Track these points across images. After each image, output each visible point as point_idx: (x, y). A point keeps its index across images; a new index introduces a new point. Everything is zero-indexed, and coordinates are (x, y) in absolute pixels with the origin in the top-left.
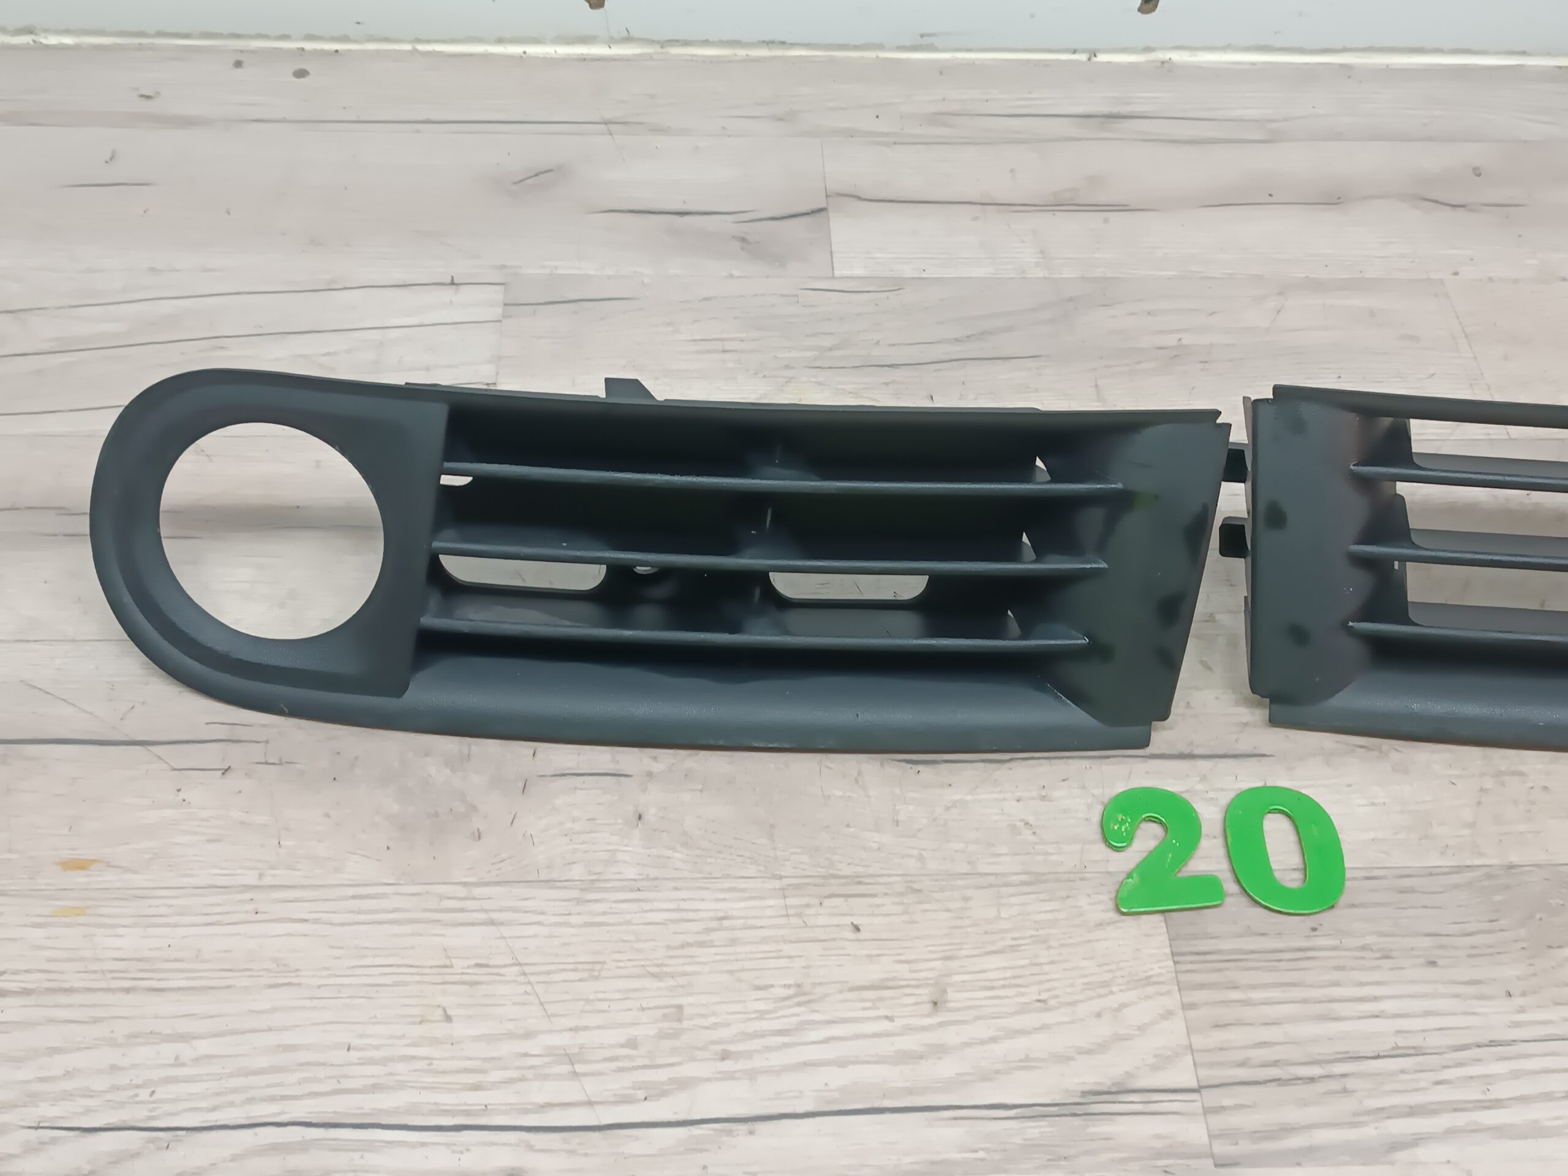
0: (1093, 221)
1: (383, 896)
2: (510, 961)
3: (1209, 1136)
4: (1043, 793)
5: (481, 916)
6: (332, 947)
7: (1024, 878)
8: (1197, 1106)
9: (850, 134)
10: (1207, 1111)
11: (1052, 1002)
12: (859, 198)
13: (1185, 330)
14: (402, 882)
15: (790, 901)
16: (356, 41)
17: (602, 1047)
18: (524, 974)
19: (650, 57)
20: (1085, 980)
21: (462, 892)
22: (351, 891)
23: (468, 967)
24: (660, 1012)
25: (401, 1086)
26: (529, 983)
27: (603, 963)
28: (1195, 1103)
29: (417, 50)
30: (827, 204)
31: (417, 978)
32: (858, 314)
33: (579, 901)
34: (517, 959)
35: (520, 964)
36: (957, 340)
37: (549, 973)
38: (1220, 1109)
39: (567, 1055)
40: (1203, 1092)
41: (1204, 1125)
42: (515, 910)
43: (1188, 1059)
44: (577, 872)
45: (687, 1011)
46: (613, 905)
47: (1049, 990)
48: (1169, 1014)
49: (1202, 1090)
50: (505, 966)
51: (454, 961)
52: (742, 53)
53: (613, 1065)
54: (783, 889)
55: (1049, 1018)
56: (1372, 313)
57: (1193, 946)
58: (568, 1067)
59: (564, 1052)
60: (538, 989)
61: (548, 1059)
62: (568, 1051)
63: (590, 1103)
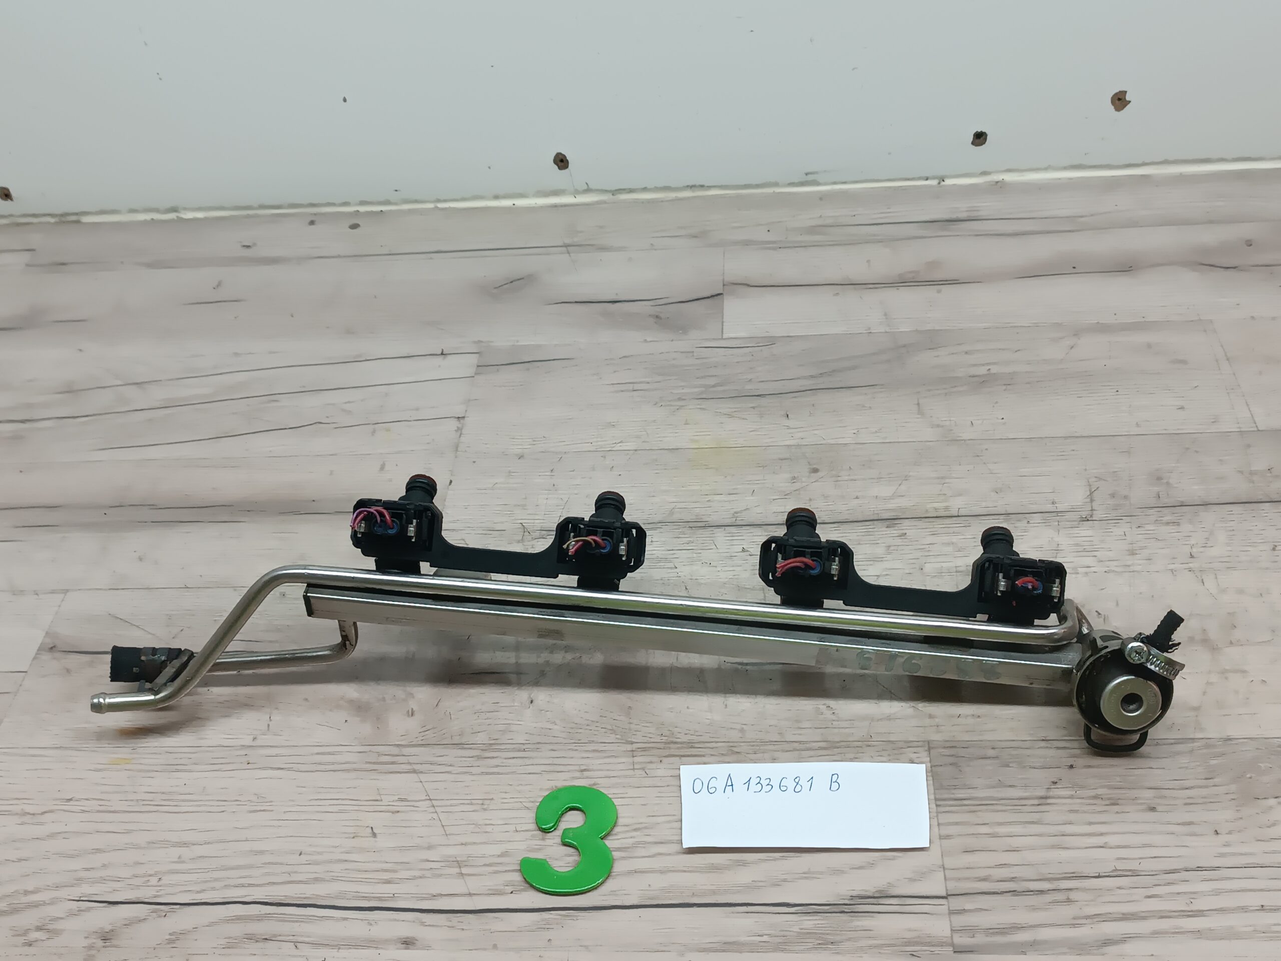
0: (929, 292)
1: (339, 753)
2: (425, 798)
3: (951, 930)
5: (406, 767)
7: (822, 744)
8: (945, 909)
9: (747, 243)
10: (951, 913)
12: (748, 285)
13: (994, 363)
14: (353, 744)
15: (637, 759)
16: (396, 204)
17: (483, 856)
18: (433, 806)
19: (604, 202)
21: (395, 751)
22: (316, 750)
23: (393, 801)
24: (530, 834)
25: (334, 879)
26: (436, 812)
27: (492, 799)
28: (943, 907)
29: (438, 207)
30: (723, 290)
31: (356, 808)
32: (738, 362)
33: (479, 757)
34: (429, 796)
35: (430, 800)
36: (812, 377)
37: (451, 805)
38: (963, 911)
39: (457, 861)
40: (951, 899)
41: (949, 922)
42: (432, 763)
43: (941, 875)
44: (481, 738)
46: (505, 761)
49: (949, 897)
50: (419, 801)
51: (383, 797)
52: (672, 195)
53: (491, 869)
54: (632, 751)
56: (1149, 346)
57: (953, 794)
58: (457, 870)
59: (455, 859)
60: (442, 816)
61: (443, 864)
62: (458, 859)
63: (470, 895)
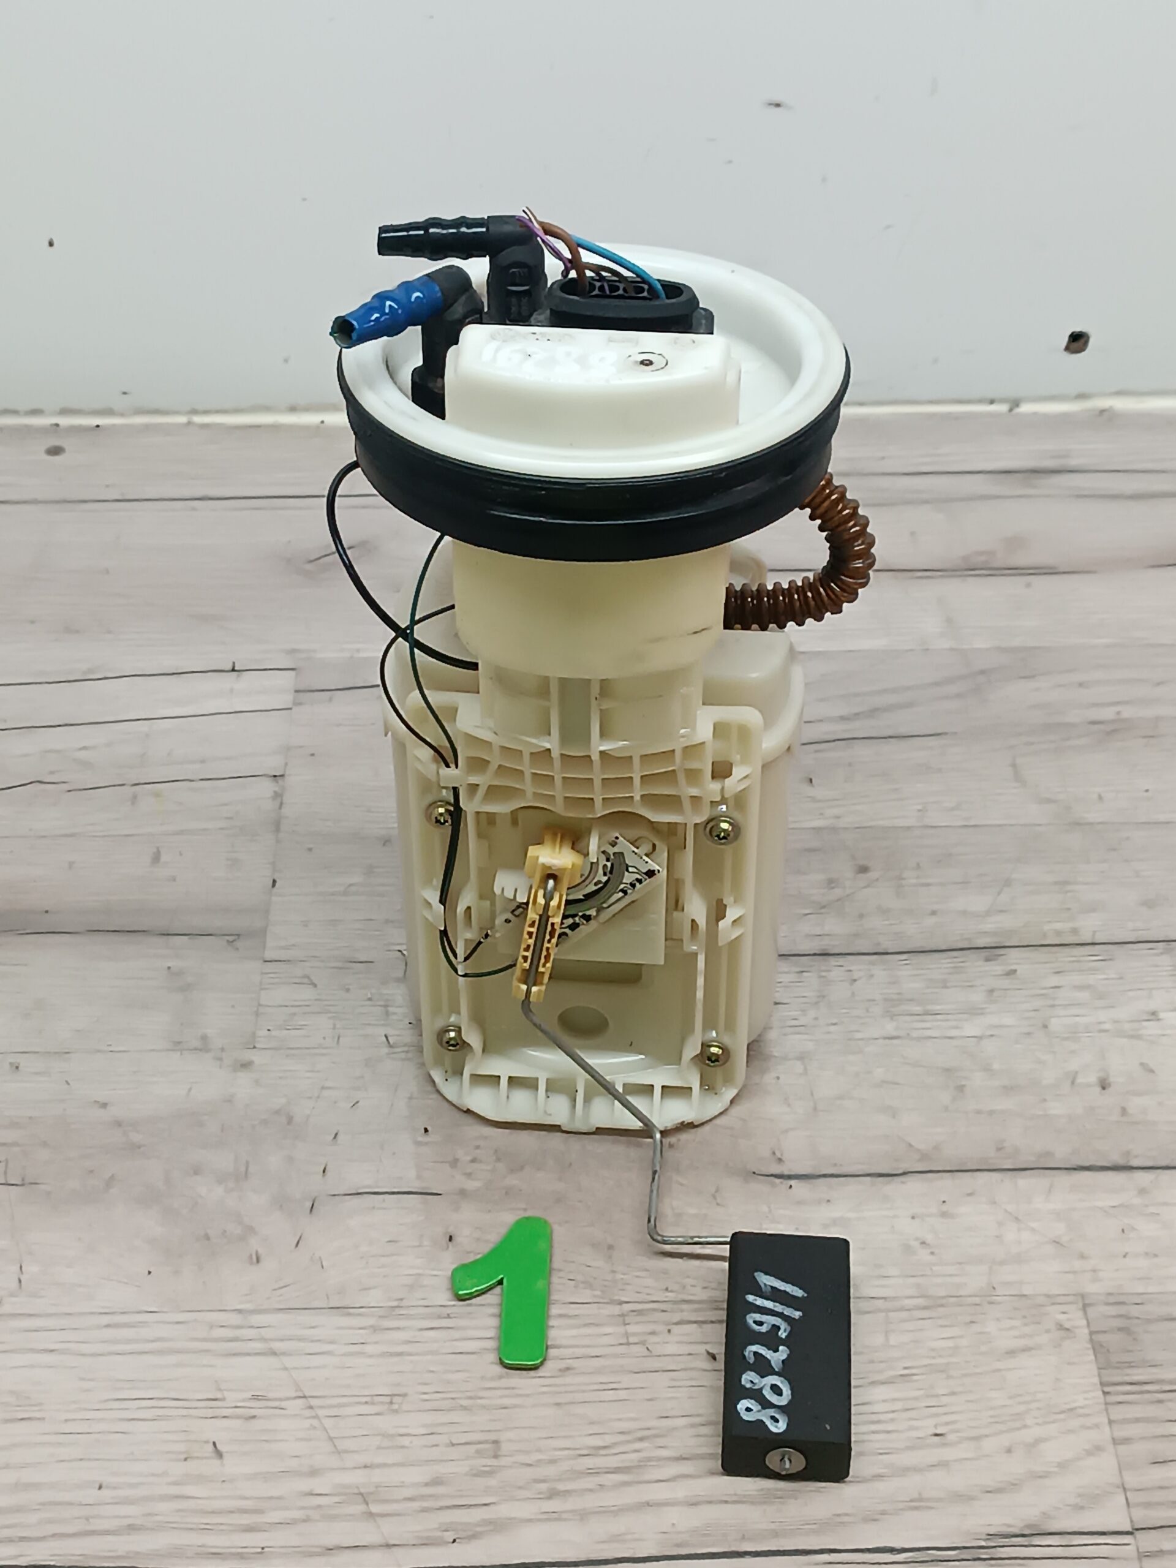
0: (1013, 586)
1: (144, 1324)
2: (294, 1394)
4: (945, 1208)
5: (258, 1346)
6: (83, 1379)
7: (921, 1302)
8: (1131, 1550)
10: (1142, 1555)
11: (952, 1437)
13: (1126, 703)
14: (165, 1310)
15: (631, 1329)
16: (122, 415)
17: (402, 1485)
18: (311, 1407)
20: (992, 1413)
21: (235, 1319)
22: (105, 1320)
23: (244, 1400)
24: (472, 1449)
26: (316, 1417)
27: (405, 1395)
28: (1127, 1547)
29: (194, 423)
31: (185, 1412)
33: (375, 1329)
34: (301, 1390)
35: (306, 1397)
37: (340, 1406)
38: (1159, 1554)
39: (361, 1494)
42: (300, 1339)
43: (1120, 1499)
44: (374, 1298)
45: (505, 1447)
46: (413, 1334)
47: (947, 1424)
48: (1098, 1449)
49: (1137, 1533)
50: (288, 1399)
51: (226, 1394)
53: (416, 1505)
54: (623, 1315)
55: (948, 1454)
57: (1127, 1375)
58: (361, 1508)
59: (356, 1491)
60: (328, 1423)
61: (337, 1499)
62: (362, 1490)
63: (388, 1546)
